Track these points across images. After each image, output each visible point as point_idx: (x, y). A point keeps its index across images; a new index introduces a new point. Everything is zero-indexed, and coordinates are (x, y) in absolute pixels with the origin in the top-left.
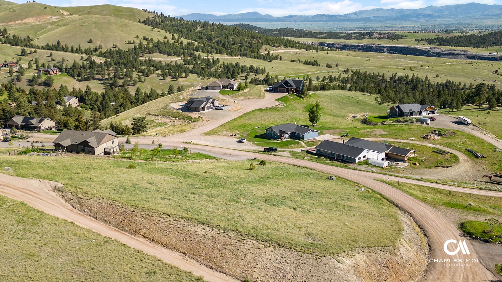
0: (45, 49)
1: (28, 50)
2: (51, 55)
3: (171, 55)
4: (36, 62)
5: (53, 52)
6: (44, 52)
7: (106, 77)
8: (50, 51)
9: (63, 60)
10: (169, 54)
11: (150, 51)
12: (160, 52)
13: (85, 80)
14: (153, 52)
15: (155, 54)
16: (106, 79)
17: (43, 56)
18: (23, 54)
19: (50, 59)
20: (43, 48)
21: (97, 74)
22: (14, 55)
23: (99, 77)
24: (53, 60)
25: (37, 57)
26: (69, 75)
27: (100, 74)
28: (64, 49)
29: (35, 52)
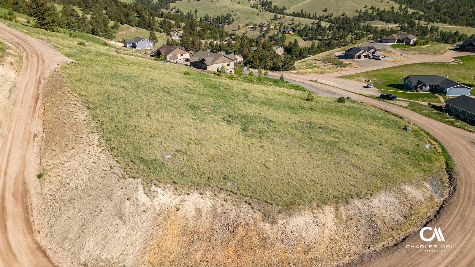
0: (290, 16)
1: (279, 16)
2: (293, 20)
3: (390, 23)
4: (281, 24)
5: (294, 18)
6: (289, 18)
7: (326, 38)
8: (292, 17)
9: (300, 24)
10: (389, 22)
11: (371, 19)
12: (381, 20)
13: (309, 40)
14: (374, 19)
15: (376, 21)
16: (324, 40)
17: (287, 21)
18: (275, 18)
19: (291, 23)
20: (290, 15)
21: (319, 35)
22: (269, 19)
23: (320, 37)
24: (293, 24)
25: (283, 21)
26: (299, 35)
27: (321, 35)
28: (303, 16)
29: (283, 17)
